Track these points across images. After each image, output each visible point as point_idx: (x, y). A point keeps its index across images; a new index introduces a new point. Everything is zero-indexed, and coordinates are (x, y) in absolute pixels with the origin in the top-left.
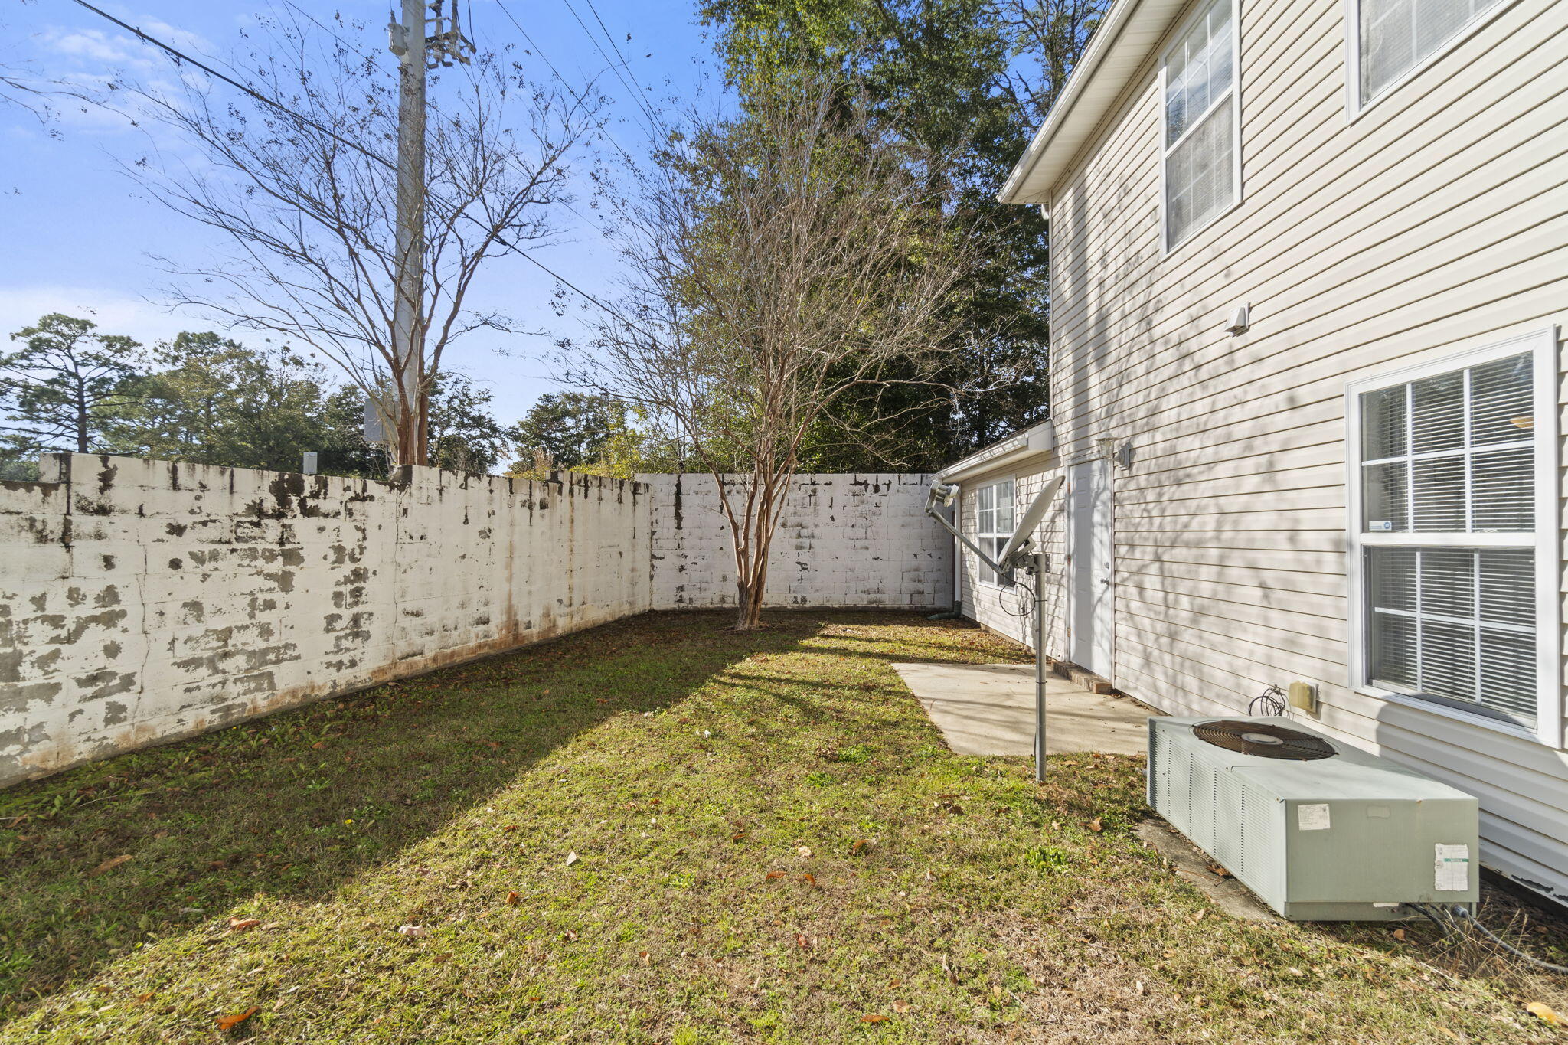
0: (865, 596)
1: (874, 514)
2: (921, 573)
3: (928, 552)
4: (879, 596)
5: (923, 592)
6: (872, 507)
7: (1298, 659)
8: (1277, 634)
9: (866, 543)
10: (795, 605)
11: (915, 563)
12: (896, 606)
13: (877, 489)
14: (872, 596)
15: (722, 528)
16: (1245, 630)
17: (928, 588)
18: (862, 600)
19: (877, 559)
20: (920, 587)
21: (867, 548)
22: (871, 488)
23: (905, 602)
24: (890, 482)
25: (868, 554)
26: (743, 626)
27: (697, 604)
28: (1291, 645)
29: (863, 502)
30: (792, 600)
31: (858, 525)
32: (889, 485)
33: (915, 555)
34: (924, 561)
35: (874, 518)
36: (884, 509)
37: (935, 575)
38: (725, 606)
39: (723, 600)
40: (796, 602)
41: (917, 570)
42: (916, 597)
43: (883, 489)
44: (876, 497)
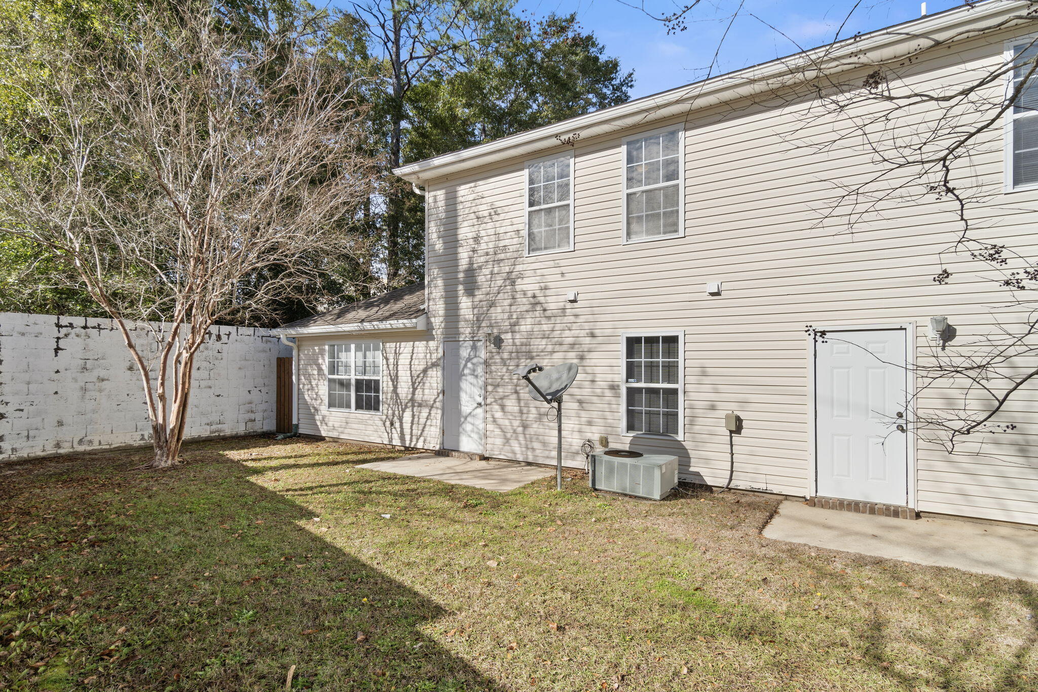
0: (208, 427)
1: (217, 359)
2: (253, 406)
3: (258, 389)
4: (220, 426)
5: (255, 420)
6: (215, 352)
7: (593, 427)
8: (583, 419)
9: (210, 383)
10: (142, 442)
11: (249, 397)
12: (234, 433)
13: (219, 337)
14: (214, 427)
15: (58, 372)
16: (570, 419)
17: (258, 416)
18: (206, 431)
19: (218, 396)
20: (252, 416)
21: (210, 387)
22: (214, 337)
23: (241, 430)
24: (230, 333)
25: (211, 391)
26: (163, 462)
27: (24, 454)
28: (590, 423)
29: (207, 349)
30: (139, 437)
31: (202, 368)
32: (229, 335)
33: (249, 391)
34: (256, 396)
35: (216, 362)
36: (224, 354)
37: (264, 406)
38: (61, 451)
39: (58, 445)
40: (143, 439)
41: (250, 403)
42: (250, 424)
43: (224, 338)
44: (218, 345)
